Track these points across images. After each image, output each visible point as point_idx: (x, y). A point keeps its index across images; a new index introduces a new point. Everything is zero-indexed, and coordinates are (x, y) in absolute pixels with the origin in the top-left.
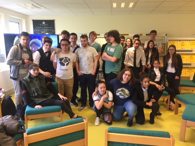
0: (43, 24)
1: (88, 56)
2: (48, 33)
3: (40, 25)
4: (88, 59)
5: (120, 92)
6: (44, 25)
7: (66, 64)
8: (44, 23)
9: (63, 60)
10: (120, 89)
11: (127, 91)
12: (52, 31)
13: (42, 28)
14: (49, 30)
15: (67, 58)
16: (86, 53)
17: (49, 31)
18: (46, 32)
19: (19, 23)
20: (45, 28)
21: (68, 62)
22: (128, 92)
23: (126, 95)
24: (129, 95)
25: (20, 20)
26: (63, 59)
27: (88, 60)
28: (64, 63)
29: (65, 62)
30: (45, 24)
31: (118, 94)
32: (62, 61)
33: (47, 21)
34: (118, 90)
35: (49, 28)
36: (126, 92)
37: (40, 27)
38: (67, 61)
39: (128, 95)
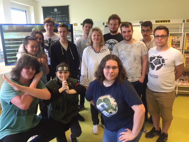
0: (54, 12)
1: (134, 56)
2: (61, 23)
3: (52, 13)
4: (135, 60)
5: (102, 103)
6: (56, 13)
7: (156, 66)
8: (56, 10)
9: (154, 60)
10: (102, 98)
11: (113, 102)
12: (65, 20)
13: (54, 17)
14: (62, 18)
15: (161, 57)
16: (131, 51)
17: (62, 20)
18: (59, 22)
19: (26, 11)
20: (57, 17)
21: (160, 65)
22: (115, 103)
23: (112, 108)
24: (117, 108)
25: (28, 8)
26: (155, 58)
27: (135, 62)
28: (154, 65)
29: (156, 64)
30: (58, 11)
31: (99, 106)
32: (152, 62)
33: (59, 8)
34: (100, 98)
35: (62, 17)
36: (110, 103)
37: (52, 16)
38: (160, 63)
39: (115, 110)
